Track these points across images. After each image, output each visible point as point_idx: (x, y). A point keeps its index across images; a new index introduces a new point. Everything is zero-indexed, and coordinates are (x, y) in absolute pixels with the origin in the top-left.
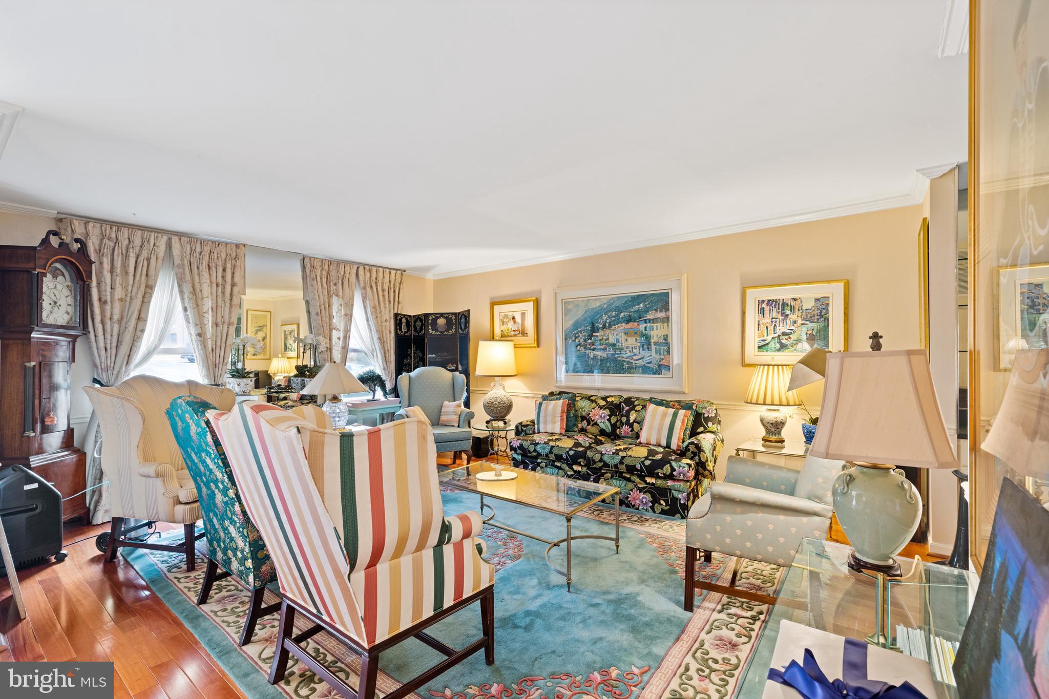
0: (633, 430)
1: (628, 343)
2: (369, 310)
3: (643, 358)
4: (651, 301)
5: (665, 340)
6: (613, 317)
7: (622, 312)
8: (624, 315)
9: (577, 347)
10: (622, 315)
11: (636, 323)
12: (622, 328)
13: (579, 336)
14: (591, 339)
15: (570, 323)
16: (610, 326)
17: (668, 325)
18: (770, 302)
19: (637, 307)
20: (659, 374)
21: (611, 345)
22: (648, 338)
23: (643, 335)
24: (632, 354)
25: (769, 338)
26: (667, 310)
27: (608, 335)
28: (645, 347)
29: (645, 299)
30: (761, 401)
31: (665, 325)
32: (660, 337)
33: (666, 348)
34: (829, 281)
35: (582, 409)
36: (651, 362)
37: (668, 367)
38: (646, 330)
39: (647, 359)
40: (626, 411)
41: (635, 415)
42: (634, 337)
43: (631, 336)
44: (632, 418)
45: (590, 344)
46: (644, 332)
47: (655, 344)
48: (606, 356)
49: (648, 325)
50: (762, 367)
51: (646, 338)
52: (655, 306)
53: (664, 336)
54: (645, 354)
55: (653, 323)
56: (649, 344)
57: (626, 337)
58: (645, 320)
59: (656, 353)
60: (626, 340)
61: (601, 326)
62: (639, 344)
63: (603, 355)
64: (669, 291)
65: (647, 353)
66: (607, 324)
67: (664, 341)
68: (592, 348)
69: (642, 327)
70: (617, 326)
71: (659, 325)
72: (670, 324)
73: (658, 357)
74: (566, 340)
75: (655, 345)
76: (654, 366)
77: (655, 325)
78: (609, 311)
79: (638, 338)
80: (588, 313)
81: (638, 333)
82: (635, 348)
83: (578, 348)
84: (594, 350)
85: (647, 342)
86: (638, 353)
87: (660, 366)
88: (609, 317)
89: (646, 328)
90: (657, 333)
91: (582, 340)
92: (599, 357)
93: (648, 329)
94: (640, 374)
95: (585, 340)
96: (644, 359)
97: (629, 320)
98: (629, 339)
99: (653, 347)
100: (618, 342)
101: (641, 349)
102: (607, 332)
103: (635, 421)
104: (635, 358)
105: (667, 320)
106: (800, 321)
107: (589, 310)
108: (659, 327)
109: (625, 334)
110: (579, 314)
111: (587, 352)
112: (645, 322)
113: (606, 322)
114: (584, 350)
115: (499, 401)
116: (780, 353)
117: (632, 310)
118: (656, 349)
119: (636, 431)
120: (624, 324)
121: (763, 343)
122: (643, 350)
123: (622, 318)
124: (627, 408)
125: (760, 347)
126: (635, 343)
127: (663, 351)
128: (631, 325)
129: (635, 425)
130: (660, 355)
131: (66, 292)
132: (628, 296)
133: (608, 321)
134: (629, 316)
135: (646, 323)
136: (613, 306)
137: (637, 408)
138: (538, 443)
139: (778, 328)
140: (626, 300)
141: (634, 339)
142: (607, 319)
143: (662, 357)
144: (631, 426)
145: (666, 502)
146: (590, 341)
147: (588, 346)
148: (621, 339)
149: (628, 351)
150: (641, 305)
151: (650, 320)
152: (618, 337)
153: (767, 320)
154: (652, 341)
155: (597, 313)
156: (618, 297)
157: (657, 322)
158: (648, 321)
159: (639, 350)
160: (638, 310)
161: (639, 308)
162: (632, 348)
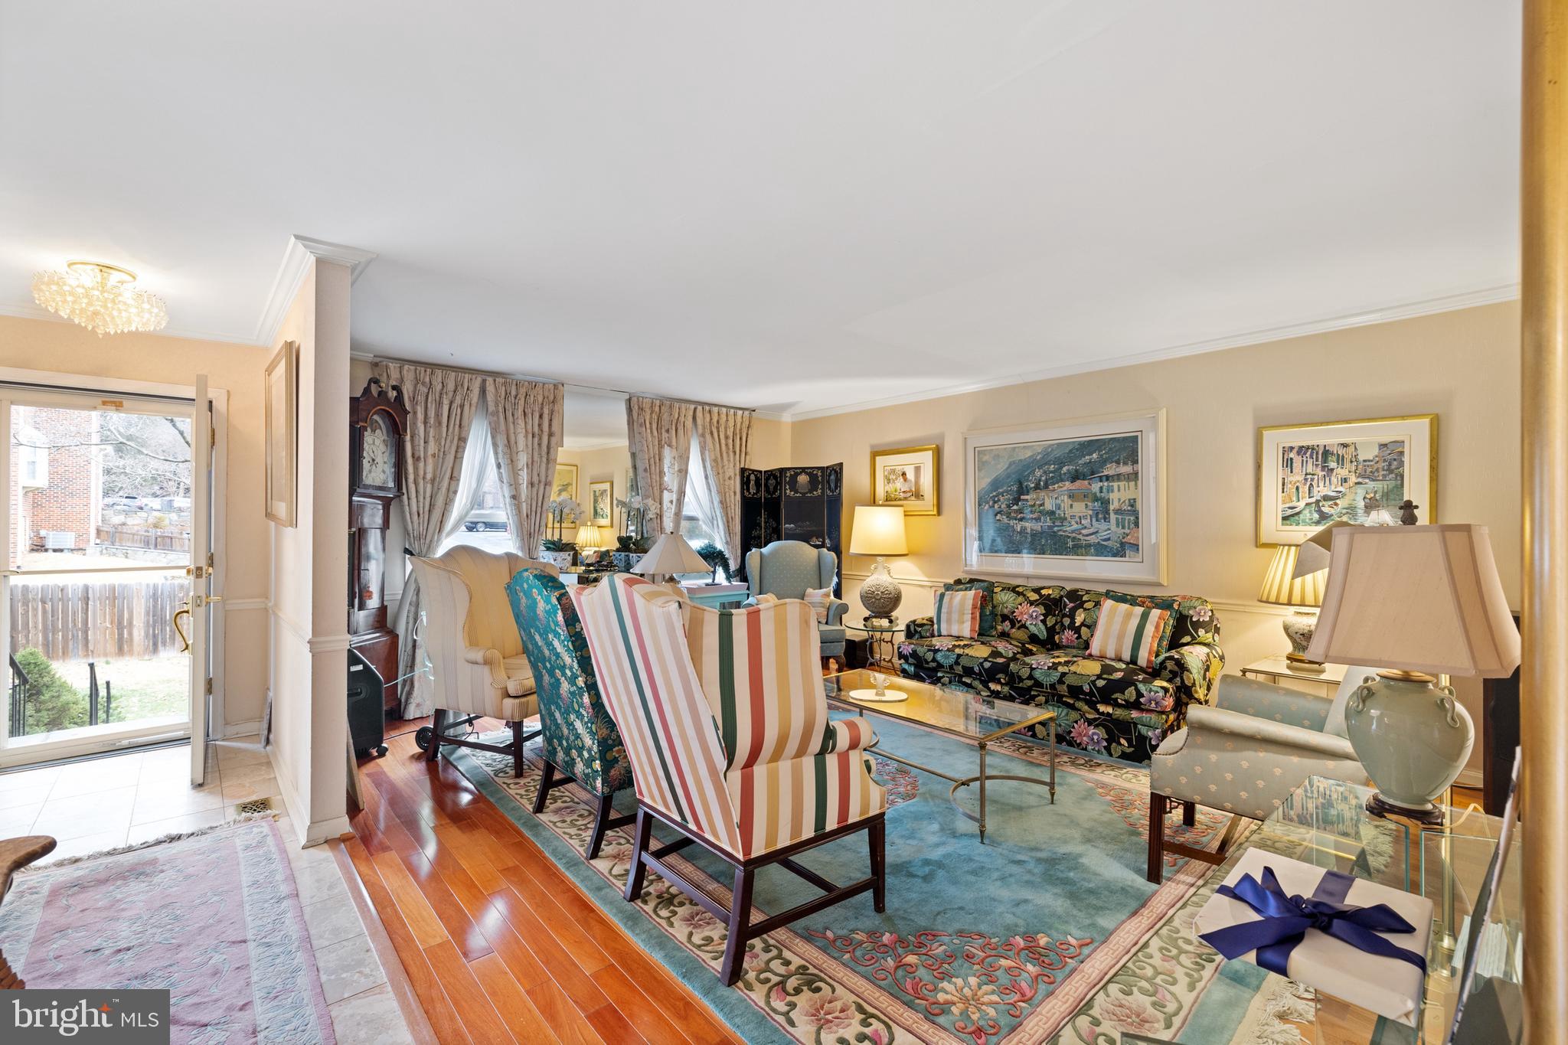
0: (1080, 637)
1: (1073, 510)
2: (708, 464)
3: (1097, 532)
4: (1111, 449)
5: (1132, 506)
6: (1051, 472)
7: (1065, 466)
8: (1068, 470)
9: (996, 515)
10: (1065, 469)
11: (1086, 482)
12: (1065, 488)
13: (999, 500)
14: (1017, 505)
15: (986, 482)
16: (1046, 486)
17: (1136, 485)
18: (1302, 450)
19: (1087, 457)
20: (1121, 556)
21: (1047, 513)
22: (1106, 503)
23: (1096, 499)
24: (1080, 526)
25: (1301, 504)
26: (1136, 462)
27: (1044, 499)
28: (1100, 516)
29: (1100, 446)
30: (1284, 598)
31: (1132, 484)
32: (1124, 501)
33: (1132, 518)
34: (1403, 417)
35: (1003, 604)
36: (1109, 539)
37: (1135, 547)
38: (1101, 492)
39: (1104, 534)
40: (1070, 610)
41: (1083, 616)
42: (1083, 501)
43: (1078, 500)
44: (1079, 620)
45: (1016, 511)
46: (1098, 494)
47: (1117, 512)
48: (1040, 529)
49: (1106, 484)
50: (1286, 548)
51: (1102, 503)
52: (1116, 456)
53: (1129, 500)
54: (1099, 526)
55: (1113, 481)
56: (1107, 512)
57: (1070, 502)
58: (1100, 477)
59: (1118, 525)
60: (1071, 506)
61: (1033, 485)
62: (1091, 512)
63: (1035, 528)
64: (1139, 434)
65: (1103, 526)
66: (1042, 483)
67: (1129, 508)
68: (1019, 517)
69: (1095, 487)
70: (1056, 485)
71: (1122, 484)
72: (1139, 482)
73: (1120, 531)
74: (979, 505)
75: (1115, 514)
76: (1113, 544)
77: (1115, 484)
78: (1046, 464)
79: (1089, 504)
80: (1013, 466)
81: (1090, 495)
82: (1085, 517)
83: (998, 518)
84: (1021, 520)
85: (1103, 510)
86: (1089, 526)
87: (1122, 544)
88: (1045, 472)
89: (1101, 488)
90: (1119, 495)
91: (1003, 506)
92: (1029, 530)
93: (1104, 490)
94: (1092, 555)
95: (1009, 506)
96: (1098, 535)
97: (1075, 477)
98: (1075, 504)
99: (1113, 517)
100: (1059, 509)
101: (1094, 520)
102: (1042, 494)
103: (1083, 624)
104: (1084, 532)
105: (1134, 476)
106: (1353, 479)
107: (1014, 462)
108: (1122, 488)
109: (1070, 497)
110: (1000, 468)
111: (1012, 523)
112: (1101, 479)
113: (1040, 480)
114: (1006, 520)
115: (882, 590)
117: (1080, 462)
118: (1117, 519)
119: (1085, 638)
120: (1067, 483)
121: (1290, 512)
122: (1097, 520)
123: (1065, 474)
124: (1072, 605)
125: (1285, 519)
126: (1084, 510)
127: (1129, 523)
128: (1078, 483)
129: (1084, 630)
130: (1123, 528)
131: (382, 448)
132: (1074, 442)
133: (1043, 478)
134: (1076, 471)
135: (1101, 481)
136: (1051, 457)
137: (1087, 605)
138: (938, 650)
139: (1316, 489)
140: (1071, 447)
141: (1083, 505)
142: (1041, 476)
143: (1127, 531)
144: (1077, 630)
145: (1129, 741)
146: (1015, 507)
147: (1012, 515)
148: (1062, 505)
149: (1073, 523)
150: (1095, 456)
151: (1108, 478)
152: (1058, 502)
153: (1297, 477)
154: (1112, 507)
155: (1028, 466)
156: (1058, 444)
157: (1119, 480)
158: (1104, 478)
159: (1091, 521)
160: (1090, 462)
161: (1091, 459)
162: (1080, 517)
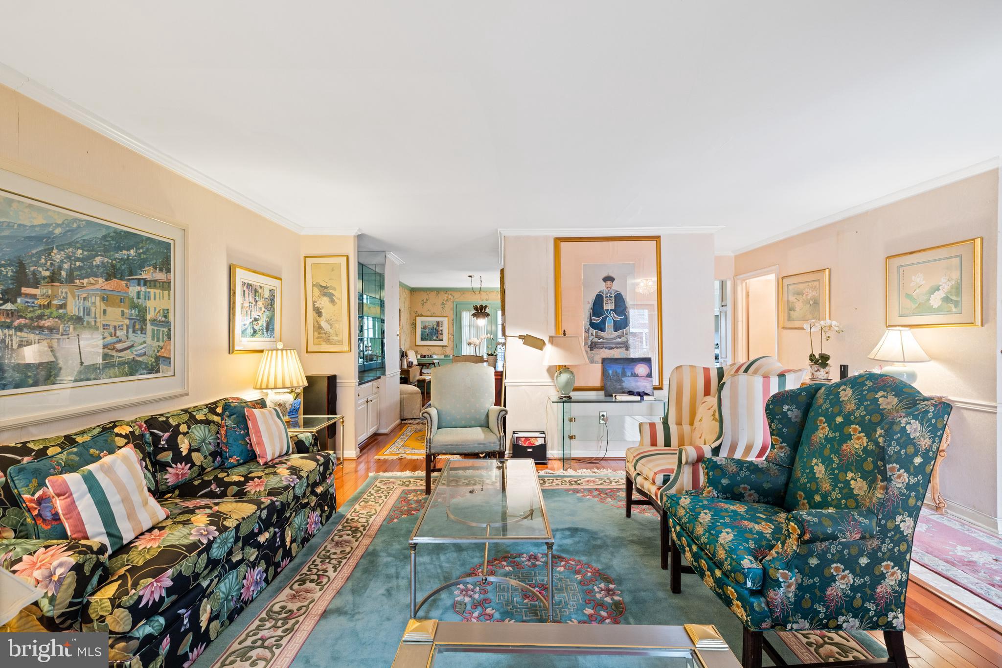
0: (193, 465)
1: (107, 317)
3: (132, 346)
4: (147, 249)
5: (165, 317)
6: (78, 259)
7: (98, 255)
8: (103, 263)
10: (98, 260)
11: (123, 283)
12: (97, 287)
14: (14, 302)
16: (70, 279)
17: (169, 295)
18: (249, 286)
19: (124, 252)
20: (156, 373)
22: (143, 311)
23: (134, 306)
24: (114, 339)
26: (168, 271)
27: (65, 298)
28: (137, 327)
29: (138, 243)
31: (166, 293)
32: (159, 312)
33: (166, 330)
36: (145, 354)
37: (167, 360)
38: (138, 298)
39: (139, 349)
40: (167, 441)
41: (186, 441)
42: (119, 307)
43: (113, 305)
44: (184, 448)
45: (9, 314)
46: (135, 300)
47: (154, 322)
48: (55, 344)
49: (143, 289)
50: (270, 352)
51: (139, 311)
52: (152, 259)
53: (164, 310)
54: (135, 339)
55: (150, 287)
56: (144, 320)
57: (103, 307)
58: (139, 280)
59: (153, 339)
60: (105, 312)
61: (47, 274)
62: (127, 322)
64: (172, 242)
65: (138, 338)
66: (63, 273)
67: (163, 319)
68: (15, 324)
69: (133, 290)
70: (85, 281)
71: (158, 291)
72: (172, 292)
73: (155, 344)
75: (152, 324)
76: (149, 360)
77: (152, 291)
78: (70, 245)
79: (126, 311)
80: (7, 232)
81: (127, 300)
82: (121, 327)
84: (20, 329)
85: (139, 322)
86: (124, 338)
87: (157, 358)
88: (68, 257)
89: (139, 293)
90: (155, 304)
93: (142, 297)
94: (127, 375)
96: (133, 349)
97: (112, 273)
98: (109, 310)
99: (149, 327)
100: (89, 314)
101: (131, 330)
102: (63, 290)
103: (191, 450)
104: (119, 346)
105: (166, 286)
106: (263, 309)
108: (158, 296)
109: (103, 299)
112: (139, 282)
113: (60, 268)
116: (253, 339)
117: (117, 256)
118: (153, 330)
119: (198, 463)
120: (101, 280)
121: (243, 328)
122: (134, 332)
123: (98, 266)
124: (167, 435)
125: (242, 332)
126: (121, 319)
127: (163, 334)
128: (114, 282)
129: (194, 455)
130: (158, 341)
132: (108, 227)
133: (66, 266)
134: (113, 266)
135: (139, 285)
136: (77, 237)
137: (183, 428)
139: (253, 313)
140: (104, 232)
141: (118, 311)
142: (62, 261)
143: (161, 344)
144: (188, 459)
148: (93, 309)
149: (106, 335)
150: (132, 252)
151: (146, 282)
152: (88, 304)
153: (246, 304)
154: (148, 317)
156: (88, 222)
157: (155, 287)
158: (142, 282)
159: (127, 332)
160: (128, 259)
161: (128, 255)
162: (115, 327)
